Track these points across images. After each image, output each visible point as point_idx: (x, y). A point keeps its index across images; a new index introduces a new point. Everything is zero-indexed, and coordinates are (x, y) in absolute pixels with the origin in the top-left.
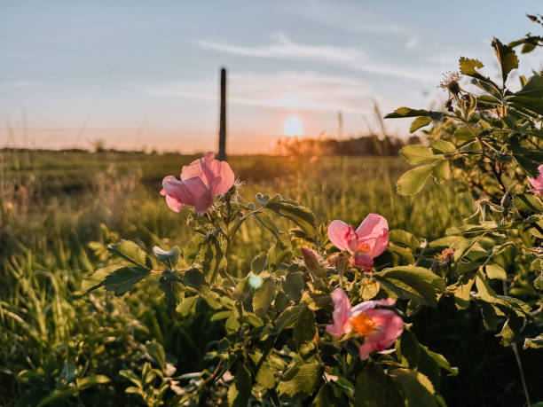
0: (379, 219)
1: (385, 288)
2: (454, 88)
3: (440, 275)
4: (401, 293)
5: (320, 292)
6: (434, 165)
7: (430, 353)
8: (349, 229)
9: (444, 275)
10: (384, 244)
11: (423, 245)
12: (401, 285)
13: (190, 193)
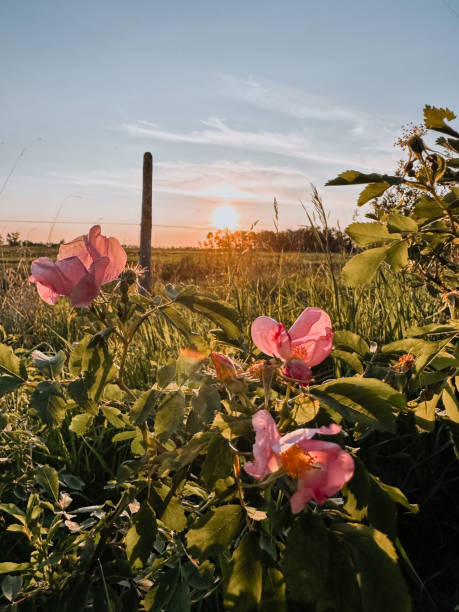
0: (320, 314)
1: (326, 406)
2: (417, 145)
3: (396, 388)
4: (347, 414)
5: (239, 414)
6: (388, 247)
7: (384, 487)
8: (280, 327)
9: (401, 388)
10: (327, 349)
11: (373, 349)
12: (348, 402)
13: (66, 279)
